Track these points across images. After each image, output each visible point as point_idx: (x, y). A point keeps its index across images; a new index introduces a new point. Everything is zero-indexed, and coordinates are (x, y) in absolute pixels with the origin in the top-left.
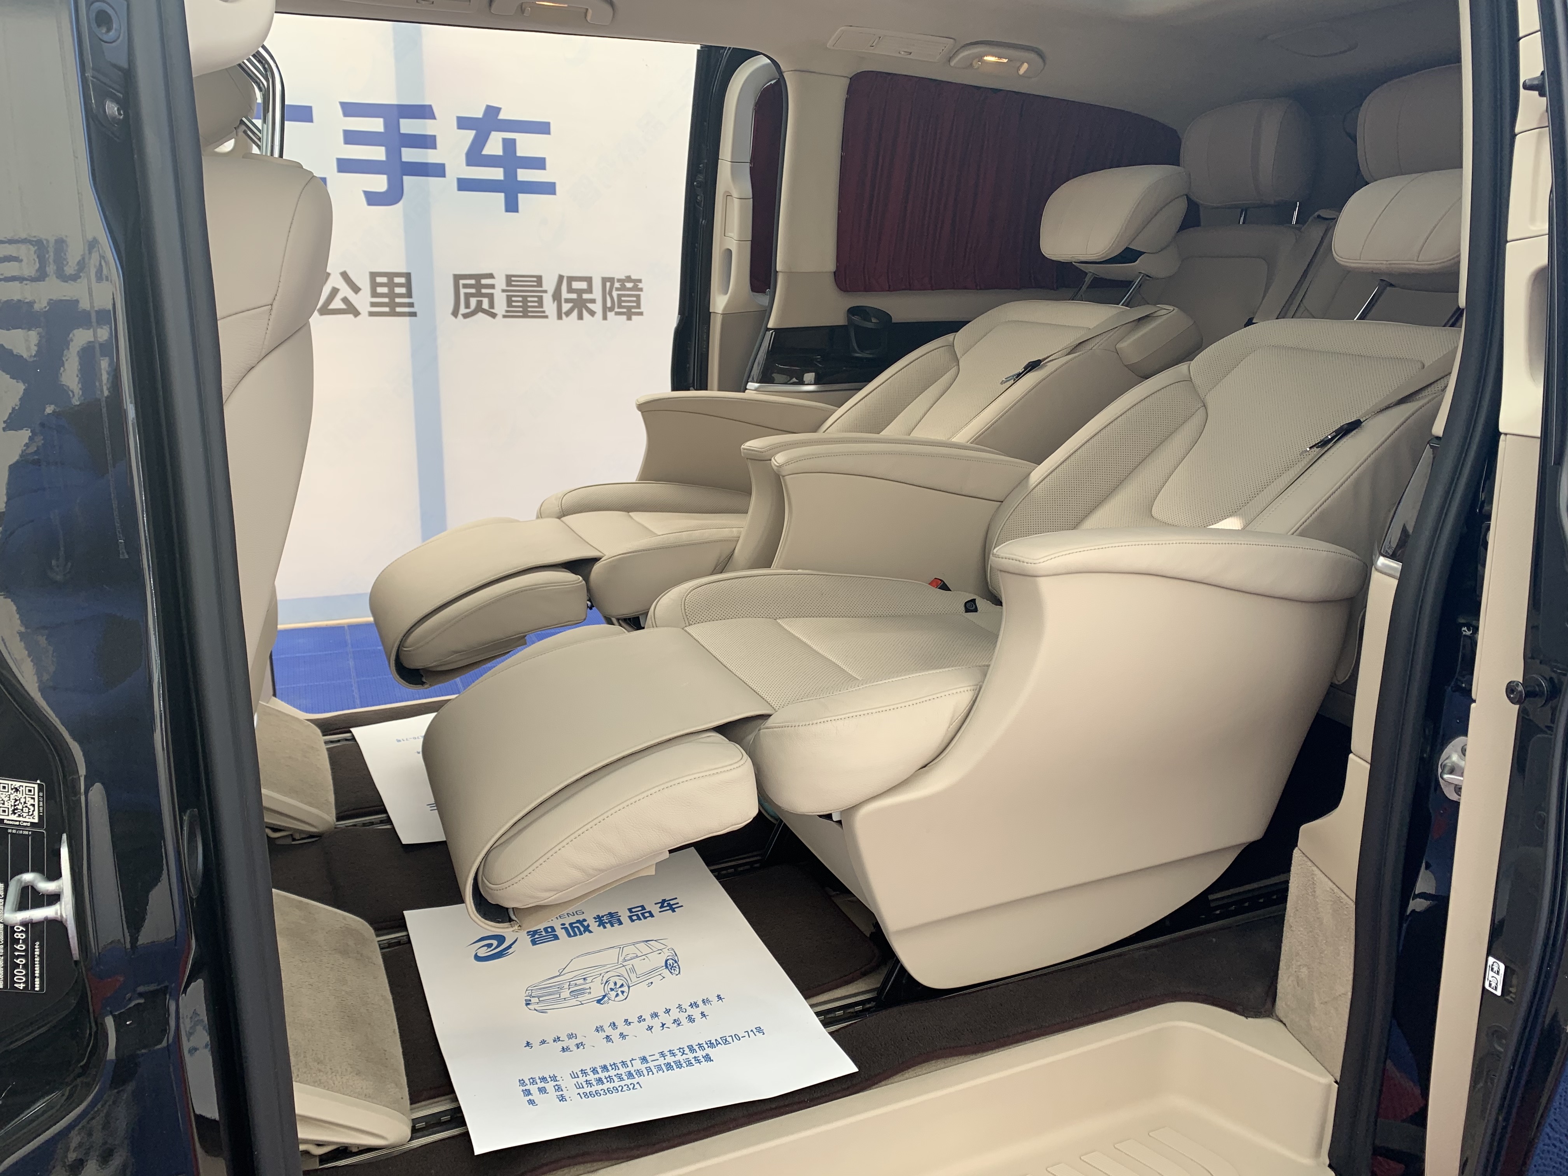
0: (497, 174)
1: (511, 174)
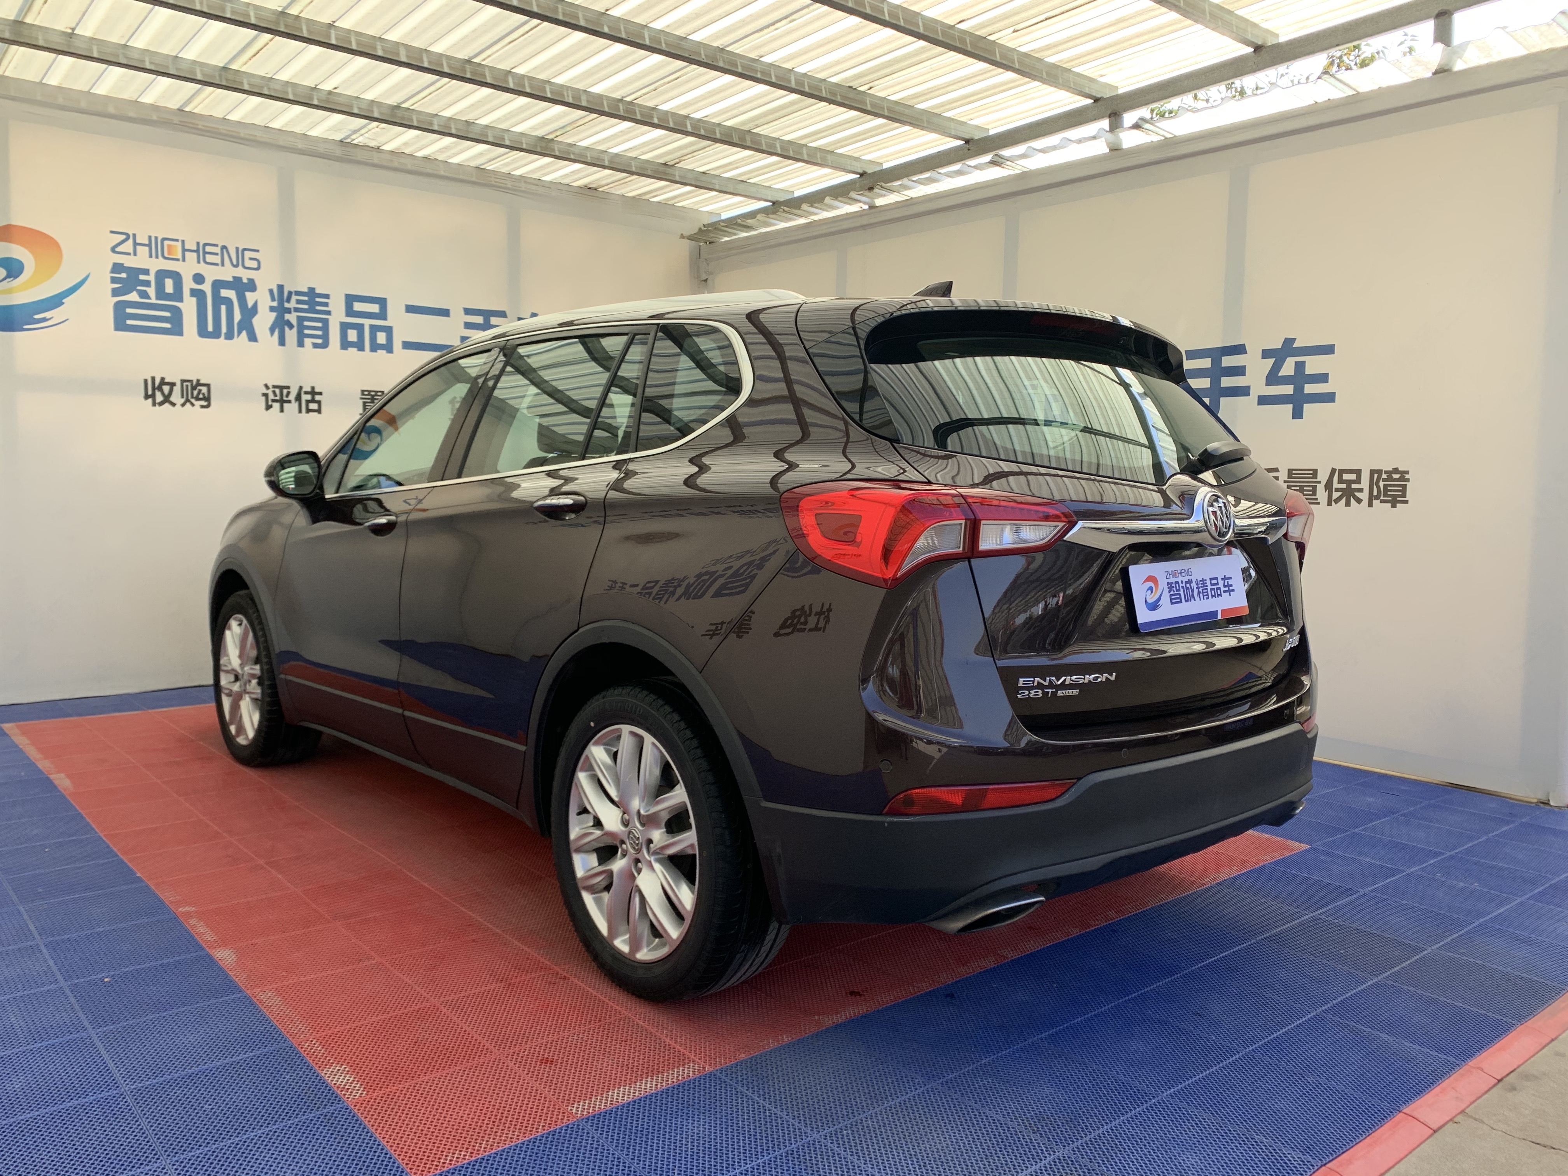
0: (1288, 390)
1: (1299, 389)
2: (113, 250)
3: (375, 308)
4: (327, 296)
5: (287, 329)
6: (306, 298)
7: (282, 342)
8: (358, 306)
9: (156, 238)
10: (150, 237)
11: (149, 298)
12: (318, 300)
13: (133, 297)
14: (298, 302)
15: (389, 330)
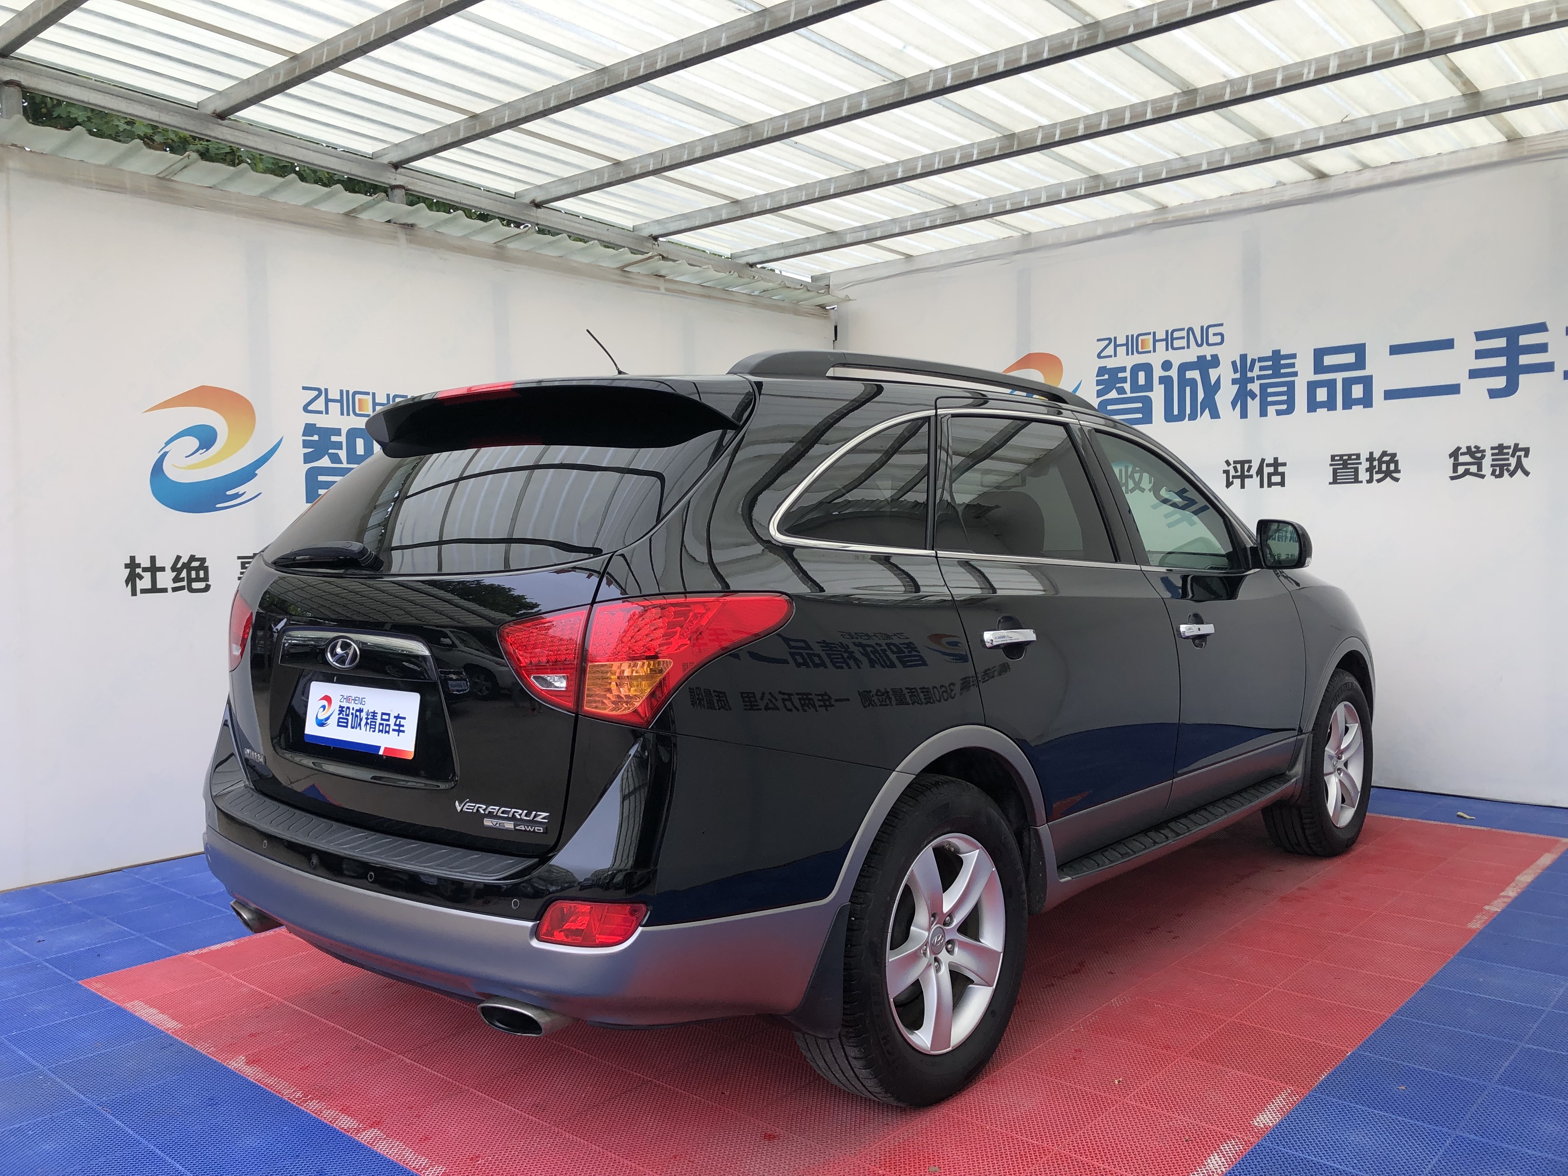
2: (1099, 356)
3: (1350, 358)
4: (1294, 356)
5: (1249, 398)
6: (1270, 363)
7: (1244, 415)
8: (1329, 360)
9: (1132, 336)
10: (1127, 337)
11: (1126, 393)
12: (1282, 362)
13: (1113, 395)
14: (1262, 368)
15: (1367, 382)
